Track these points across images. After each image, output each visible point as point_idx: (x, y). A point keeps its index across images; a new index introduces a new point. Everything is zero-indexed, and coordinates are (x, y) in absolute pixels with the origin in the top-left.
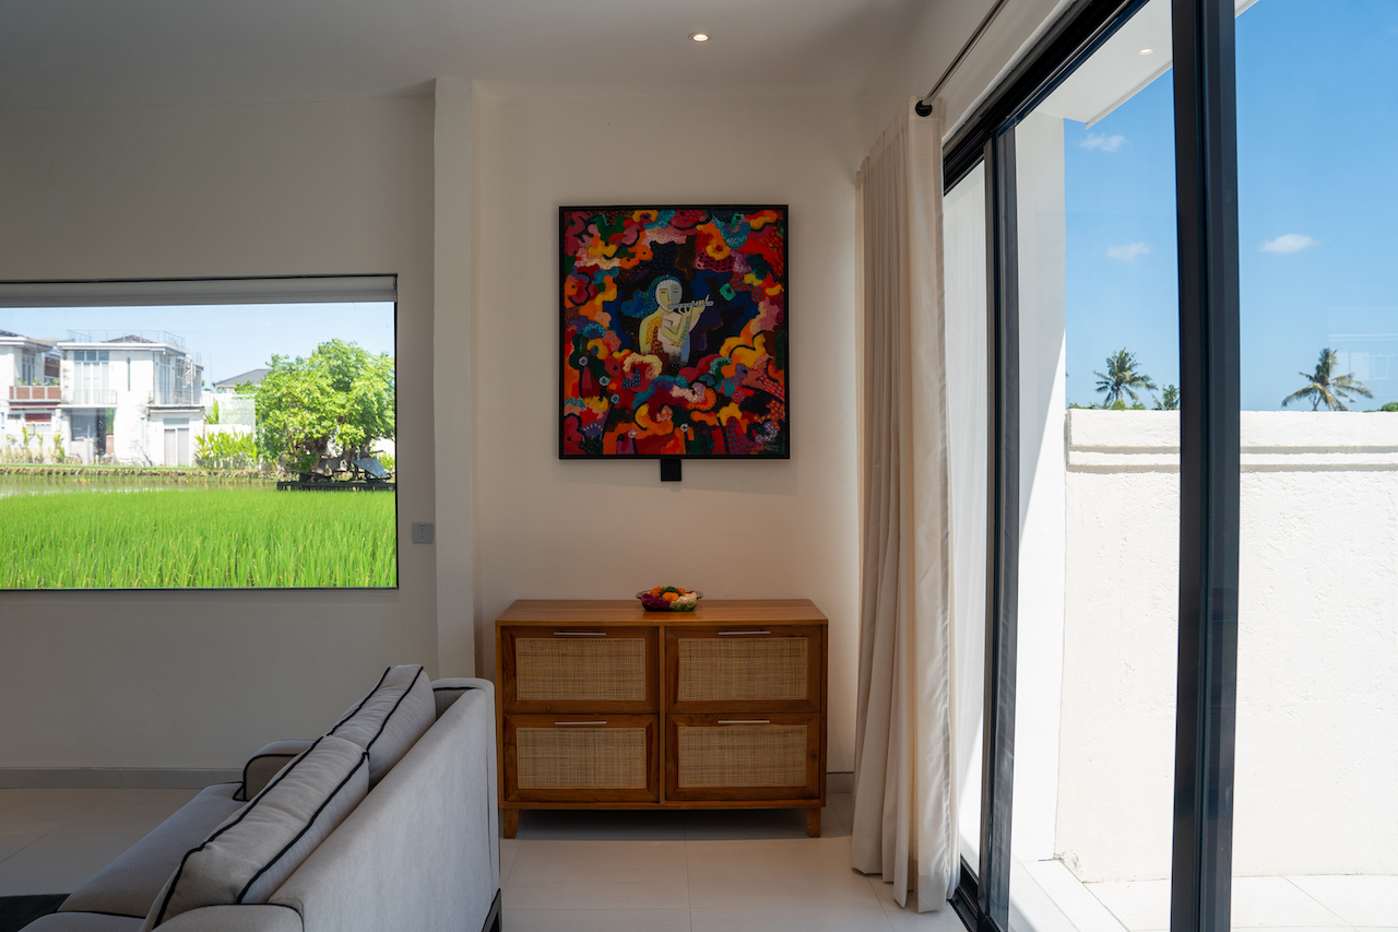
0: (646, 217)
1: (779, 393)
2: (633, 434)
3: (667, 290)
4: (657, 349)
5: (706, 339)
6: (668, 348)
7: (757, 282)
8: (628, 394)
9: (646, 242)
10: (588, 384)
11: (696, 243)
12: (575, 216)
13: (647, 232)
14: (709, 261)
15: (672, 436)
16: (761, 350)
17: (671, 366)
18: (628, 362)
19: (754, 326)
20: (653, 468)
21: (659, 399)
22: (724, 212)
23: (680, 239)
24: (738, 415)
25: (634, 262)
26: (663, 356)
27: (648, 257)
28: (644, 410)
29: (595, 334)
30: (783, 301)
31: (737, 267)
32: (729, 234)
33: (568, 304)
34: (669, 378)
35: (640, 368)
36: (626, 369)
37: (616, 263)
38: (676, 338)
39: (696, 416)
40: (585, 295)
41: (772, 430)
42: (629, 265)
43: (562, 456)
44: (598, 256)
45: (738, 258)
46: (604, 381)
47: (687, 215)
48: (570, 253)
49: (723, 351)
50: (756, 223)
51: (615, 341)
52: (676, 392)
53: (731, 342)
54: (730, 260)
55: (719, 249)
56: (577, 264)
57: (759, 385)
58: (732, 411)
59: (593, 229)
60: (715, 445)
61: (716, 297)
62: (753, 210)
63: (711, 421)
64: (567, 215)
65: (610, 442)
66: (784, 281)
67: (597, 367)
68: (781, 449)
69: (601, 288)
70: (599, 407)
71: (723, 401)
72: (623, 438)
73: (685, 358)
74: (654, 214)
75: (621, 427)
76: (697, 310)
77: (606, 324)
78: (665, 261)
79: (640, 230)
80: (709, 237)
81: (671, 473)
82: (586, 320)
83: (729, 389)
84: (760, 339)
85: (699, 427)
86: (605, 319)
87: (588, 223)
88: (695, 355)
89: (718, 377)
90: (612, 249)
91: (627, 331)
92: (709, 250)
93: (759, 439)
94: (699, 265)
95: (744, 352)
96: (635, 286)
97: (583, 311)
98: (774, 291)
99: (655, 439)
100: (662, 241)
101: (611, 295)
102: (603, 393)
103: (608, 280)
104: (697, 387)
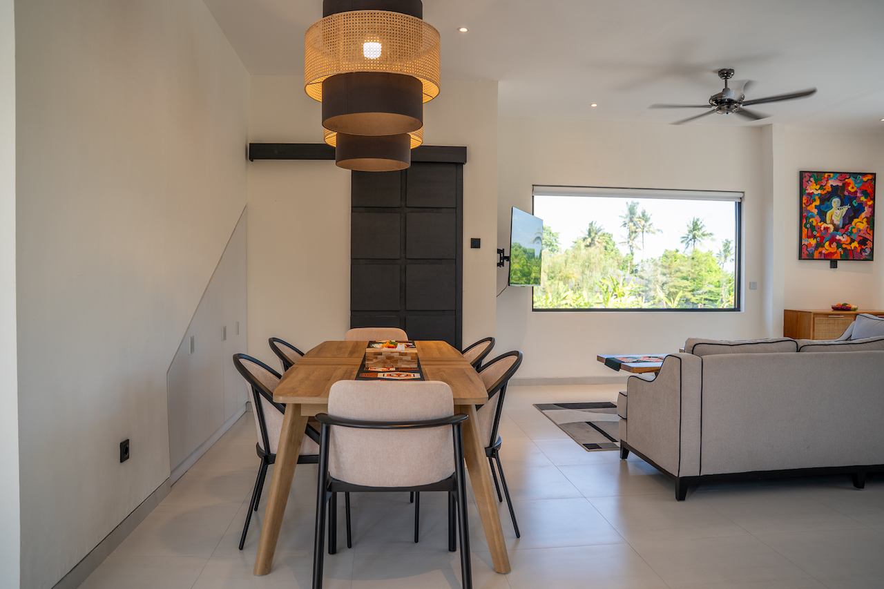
0: (829, 176)
1: (871, 238)
2: (824, 252)
3: (836, 202)
4: (832, 223)
5: (848, 219)
6: (835, 222)
7: (865, 200)
8: (822, 238)
9: (829, 185)
10: (810, 234)
11: (846, 185)
12: (806, 174)
13: (830, 181)
14: (849, 192)
15: (836, 253)
16: (865, 223)
17: (836, 229)
18: (823, 227)
19: (863, 215)
20: (828, 263)
21: (832, 240)
22: (855, 175)
23: (840, 184)
24: (857, 246)
25: (825, 192)
26: (834, 225)
27: (830, 190)
28: (827, 243)
29: (812, 217)
30: (873, 207)
31: (858, 195)
32: (856, 183)
33: (804, 206)
34: (836, 232)
35: (827, 229)
36: (822, 229)
37: (819, 192)
38: (838, 219)
39: (844, 246)
40: (809, 203)
41: (868, 251)
42: (823, 193)
43: (800, 258)
44: (813, 188)
45: (859, 191)
46: (815, 233)
47: (843, 175)
48: (804, 187)
49: (853, 224)
50: (865, 179)
51: (819, 220)
52: (838, 237)
53: (856, 220)
54: (856, 192)
55: (853, 188)
56: (807, 192)
57: (864, 235)
58: (855, 244)
59: (812, 179)
60: (849, 256)
61: (851, 205)
62: (864, 174)
63: (849, 248)
64: (802, 174)
65: (816, 255)
66: (874, 200)
67: (813, 228)
68: (870, 258)
69: (814, 201)
70: (813, 242)
71: (853, 241)
72: (821, 253)
73: (841, 226)
74: (832, 175)
75: (820, 249)
76: (845, 209)
77: (816, 213)
78: (835, 191)
79: (828, 180)
80: (850, 183)
81: (834, 265)
82: (810, 212)
83: (854, 237)
84: (865, 220)
85: (845, 249)
86: (815, 211)
87: (810, 177)
88: (844, 225)
89: (851, 233)
90: (818, 187)
91: (822, 215)
92: (850, 188)
93: (864, 254)
94: (846, 193)
95: (860, 224)
96: (826, 199)
97: (809, 208)
98: (870, 203)
99: (831, 254)
100: (834, 185)
101: (817, 203)
102: (815, 237)
103: (817, 198)
104: (845, 236)
